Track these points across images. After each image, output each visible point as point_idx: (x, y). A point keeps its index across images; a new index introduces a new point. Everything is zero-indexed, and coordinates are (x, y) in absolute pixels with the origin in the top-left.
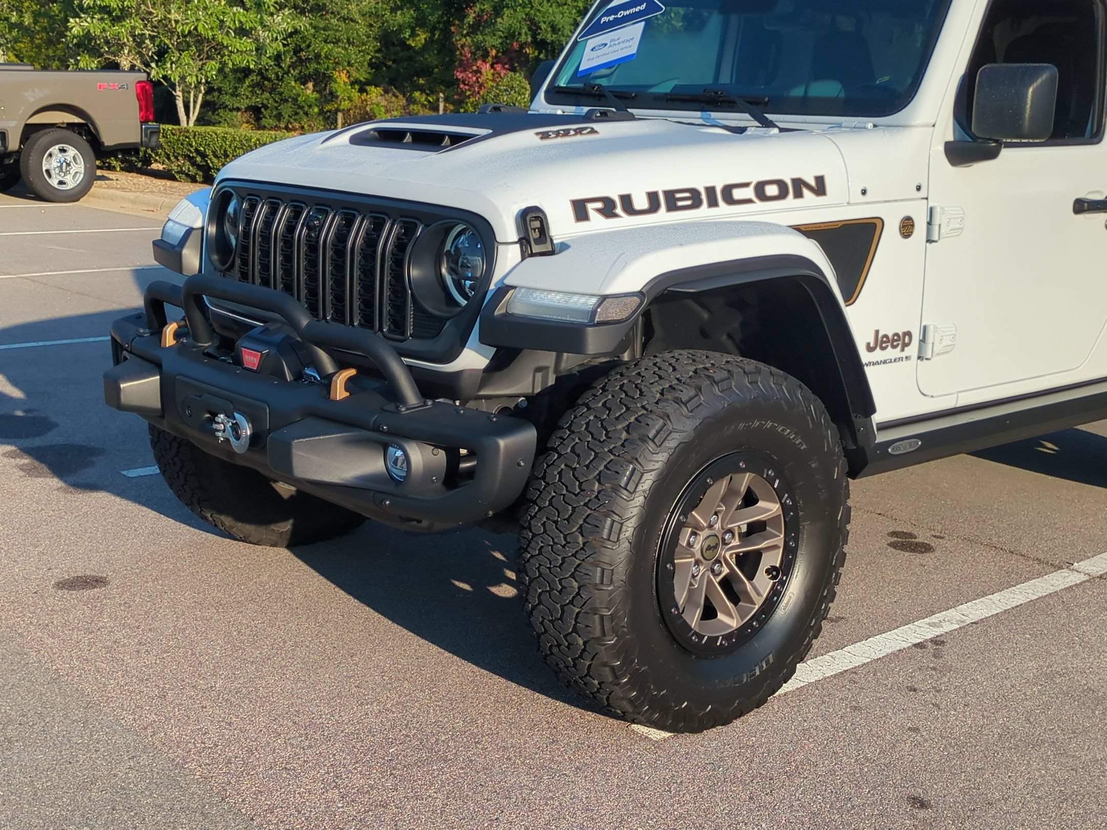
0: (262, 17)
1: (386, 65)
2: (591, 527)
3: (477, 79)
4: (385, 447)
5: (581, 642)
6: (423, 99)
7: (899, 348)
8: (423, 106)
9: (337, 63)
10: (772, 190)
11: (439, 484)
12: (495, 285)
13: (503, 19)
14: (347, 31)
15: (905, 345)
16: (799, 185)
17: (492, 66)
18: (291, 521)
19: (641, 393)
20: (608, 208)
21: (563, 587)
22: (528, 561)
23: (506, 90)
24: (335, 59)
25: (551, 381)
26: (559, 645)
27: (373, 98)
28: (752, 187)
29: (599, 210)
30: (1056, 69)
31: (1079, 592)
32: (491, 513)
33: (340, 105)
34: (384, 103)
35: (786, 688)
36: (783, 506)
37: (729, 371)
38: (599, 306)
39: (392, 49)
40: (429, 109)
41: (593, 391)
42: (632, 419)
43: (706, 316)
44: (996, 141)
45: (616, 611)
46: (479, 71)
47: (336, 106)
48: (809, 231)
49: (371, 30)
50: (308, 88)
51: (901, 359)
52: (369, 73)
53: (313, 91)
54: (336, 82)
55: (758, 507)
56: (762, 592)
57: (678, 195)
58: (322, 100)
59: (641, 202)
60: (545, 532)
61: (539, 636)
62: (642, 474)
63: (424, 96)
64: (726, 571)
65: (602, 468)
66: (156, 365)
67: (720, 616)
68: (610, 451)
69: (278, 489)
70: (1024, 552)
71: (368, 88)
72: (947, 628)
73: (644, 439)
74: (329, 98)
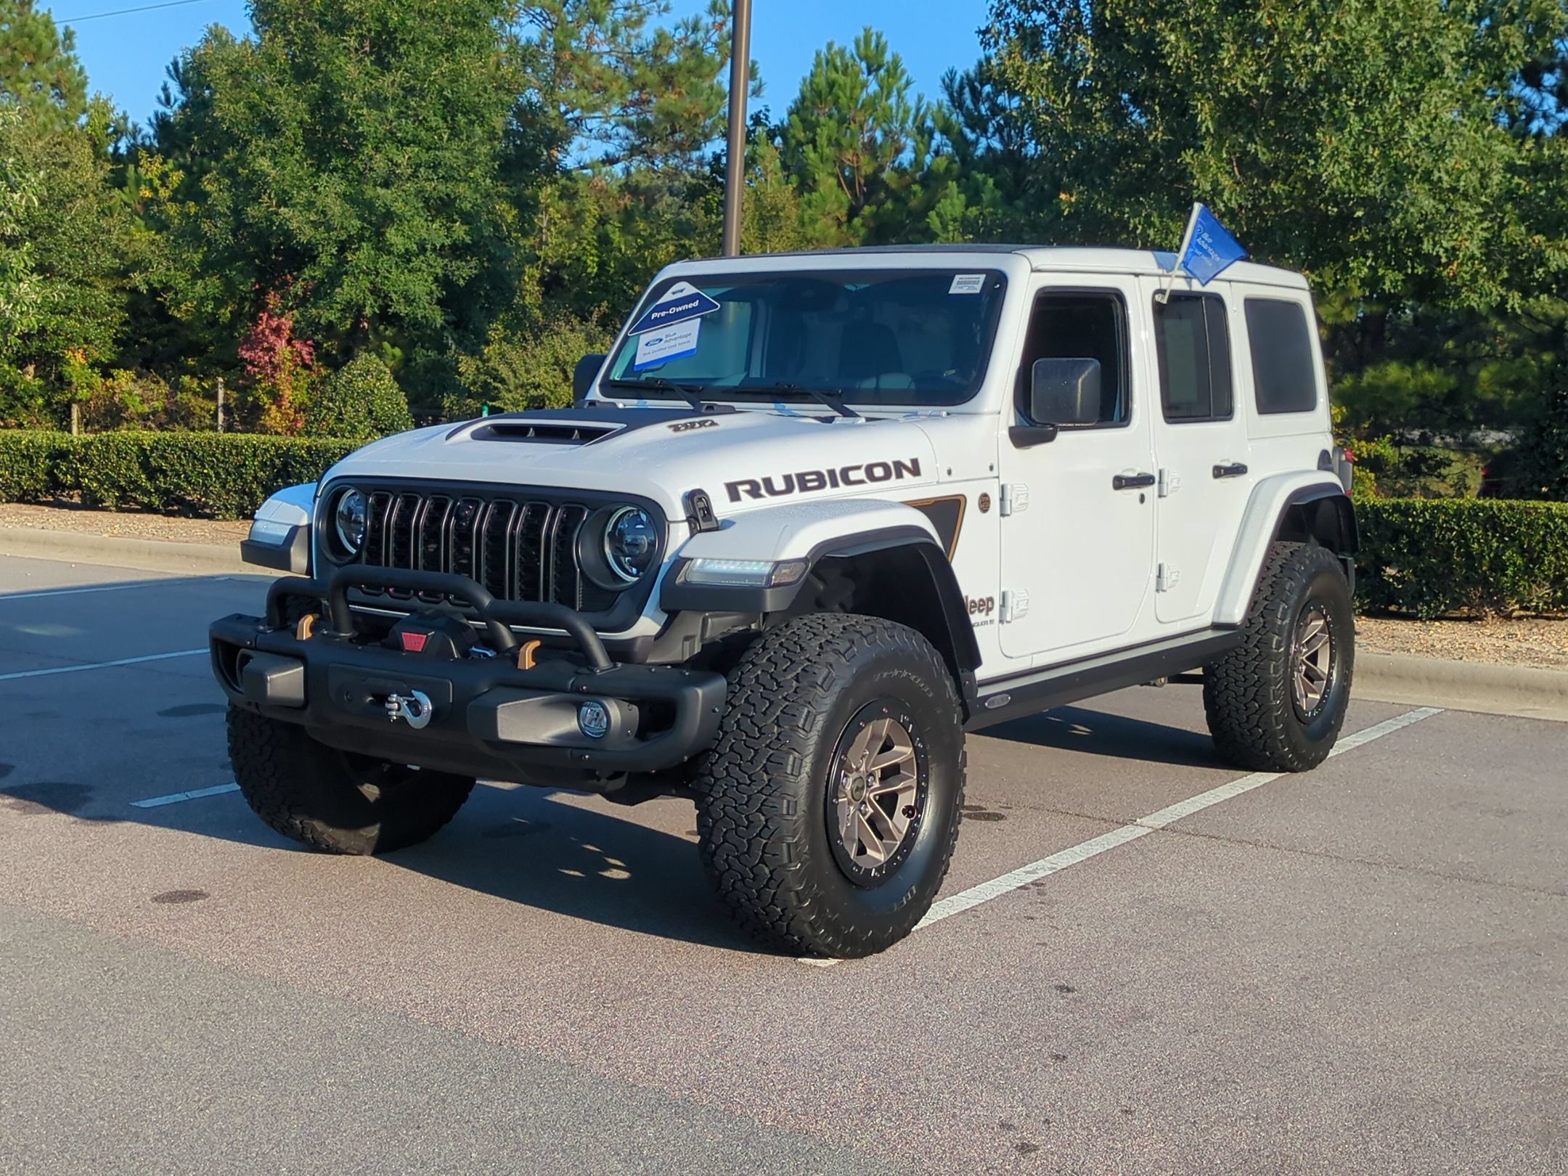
0: (9, 287)
1: (136, 342)
2: (774, 764)
3: (270, 358)
4: (578, 706)
5: (767, 871)
6: (195, 385)
7: (984, 612)
8: (195, 393)
9: (70, 340)
10: (879, 472)
11: (632, 738)
12: (669, 558)
13: (343, 289)
14: (83, 297)
15: (989, 609)
16: (899, 466)
17: (289, 342)
18: (378, 826)
19: (802, 649)
20: (754, 492)
21: (750, 822)
22: (712, 803)
23: (360, 375)
24: (67, 334)
25: (697, 649)
26: (743, 880)
27: (124, 384)
28: (863, 469)
29: (747, 492)
30: (1098, 363)
31: (1147, 840)
32: (686, 758)
33: (76, 394)
34: (138, 391)
35: (923, 923)
36: (915, 748)
37: (872, 627)
38: (774, 571)
39: (144, 321)
40: (204, 398)
41: (753, 651)
42: (799, 670)
43: (821, 587)
44: (1053, 426)
45: (800, 839)
46: (271, 349)
47: (69, 395)
48: (923, 506)
49: (115, 297)
50: (27, 373)
51: (986, 623)
52: (114, 352)
53: (34, 377)
54: (69, 364)
55: (896, 752)
56: (901, 828)
57: (808, 478)
58: (48, 388)
59: (779, 485)
60: (728, 774)
61: (722, 874)
62: (815, 716)
63: (196, 381)
64: (870, 810)
65: (778, 713)
66: (295, 656)
67: (869, 852)
68: (785, 698)
69: (364, 792)
70: (1089, 814)
71: (115, 372)
72: (1041, 874)
73: (814, 685)
74: (57, 384)
